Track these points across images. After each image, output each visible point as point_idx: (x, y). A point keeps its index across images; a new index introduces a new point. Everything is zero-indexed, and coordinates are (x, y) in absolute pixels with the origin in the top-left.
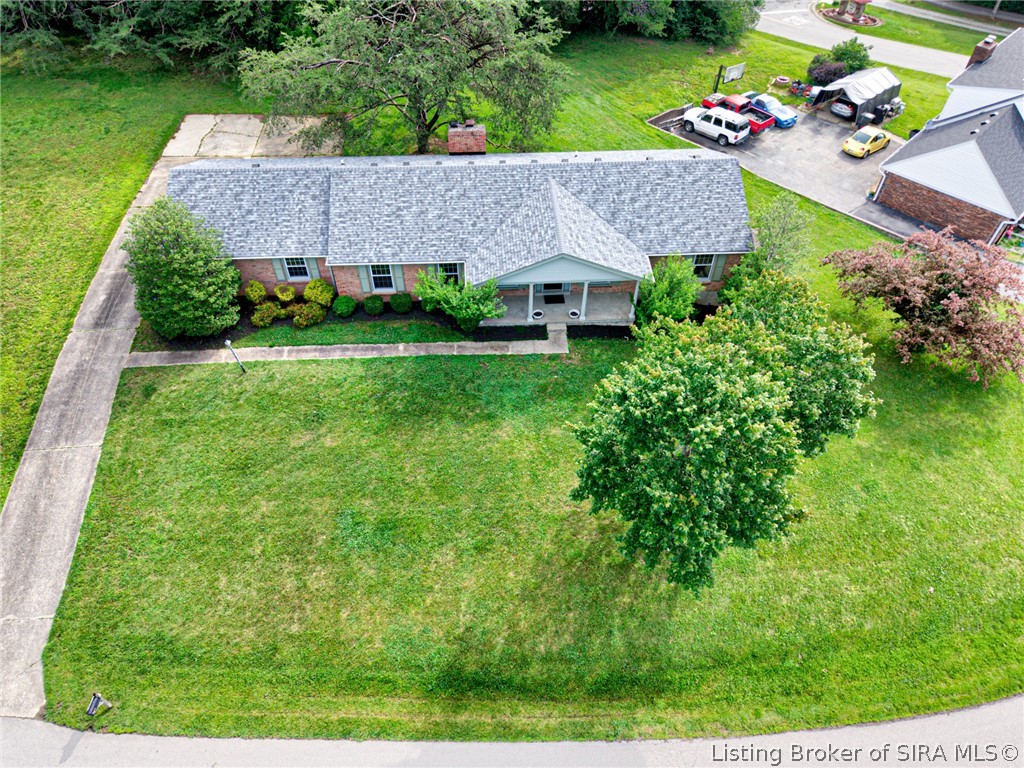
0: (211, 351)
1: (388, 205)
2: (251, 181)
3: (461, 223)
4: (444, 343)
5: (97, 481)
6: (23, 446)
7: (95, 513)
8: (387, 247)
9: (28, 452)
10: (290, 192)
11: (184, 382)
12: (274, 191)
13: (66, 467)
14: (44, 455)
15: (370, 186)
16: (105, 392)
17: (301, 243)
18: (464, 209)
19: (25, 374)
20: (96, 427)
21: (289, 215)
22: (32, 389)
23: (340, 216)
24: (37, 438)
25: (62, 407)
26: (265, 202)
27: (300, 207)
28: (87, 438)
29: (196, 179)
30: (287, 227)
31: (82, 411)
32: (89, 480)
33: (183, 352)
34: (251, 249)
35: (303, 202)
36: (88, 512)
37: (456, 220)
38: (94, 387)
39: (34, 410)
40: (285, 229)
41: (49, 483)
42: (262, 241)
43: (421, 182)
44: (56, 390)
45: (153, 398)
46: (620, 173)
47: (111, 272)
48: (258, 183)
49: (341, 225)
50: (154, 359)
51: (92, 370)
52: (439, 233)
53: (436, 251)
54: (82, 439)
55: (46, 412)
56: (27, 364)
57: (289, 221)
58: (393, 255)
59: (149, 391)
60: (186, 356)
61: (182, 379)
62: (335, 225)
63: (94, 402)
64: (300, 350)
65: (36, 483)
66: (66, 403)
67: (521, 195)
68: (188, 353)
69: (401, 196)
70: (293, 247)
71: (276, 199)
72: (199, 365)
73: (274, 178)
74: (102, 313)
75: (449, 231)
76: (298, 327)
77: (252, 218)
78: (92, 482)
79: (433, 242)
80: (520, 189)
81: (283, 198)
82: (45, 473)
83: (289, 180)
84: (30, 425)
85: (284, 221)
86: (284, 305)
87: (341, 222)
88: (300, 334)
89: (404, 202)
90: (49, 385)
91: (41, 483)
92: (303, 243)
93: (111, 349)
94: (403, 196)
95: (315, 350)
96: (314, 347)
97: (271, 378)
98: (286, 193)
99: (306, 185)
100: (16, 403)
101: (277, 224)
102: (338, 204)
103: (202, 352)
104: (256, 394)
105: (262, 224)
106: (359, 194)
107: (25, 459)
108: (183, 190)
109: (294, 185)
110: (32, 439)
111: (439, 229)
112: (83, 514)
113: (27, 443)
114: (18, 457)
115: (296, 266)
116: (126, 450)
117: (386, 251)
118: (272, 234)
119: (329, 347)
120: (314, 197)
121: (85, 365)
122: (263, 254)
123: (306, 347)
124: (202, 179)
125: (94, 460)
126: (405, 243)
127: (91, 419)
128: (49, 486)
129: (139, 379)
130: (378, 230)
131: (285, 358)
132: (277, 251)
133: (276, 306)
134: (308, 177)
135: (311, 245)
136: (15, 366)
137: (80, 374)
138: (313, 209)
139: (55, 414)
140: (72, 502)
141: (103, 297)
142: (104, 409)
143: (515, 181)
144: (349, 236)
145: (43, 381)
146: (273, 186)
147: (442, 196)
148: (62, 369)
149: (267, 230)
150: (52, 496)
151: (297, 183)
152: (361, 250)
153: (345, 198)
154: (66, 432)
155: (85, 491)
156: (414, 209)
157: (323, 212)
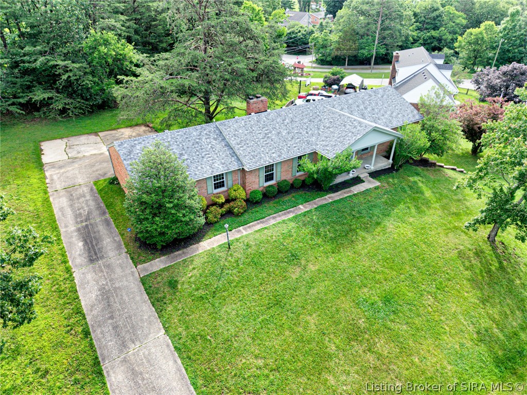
0: (194, 246)
1: (260, 133)
2: (172, 138)
3: (301, 133)
4: (320, 199)
5: (182, 359)
6: (97, 363)
7: (200, 382)
8: (273, 153)
9: (105, 366)
10: (199, 139)
11: (194, 269)
12: (189, 141)
13: (149, 361)
14: (122, 362)
15: (244, 126)
16: (138, 298)
17: (223, 164)
18: (297, 127)
19: (58, 311)
20: (150, 323)
21: (207, 151)
22: (72, 321)
23: (238, 144)
24: (105, 352)
25: (110, 321)
26: (188, 148)
27: (210, 145)
28: (150, 334)
29: (135, 144)
30: (210, 157)
31: (130, 317)
32: (175, 361)
33: (175, 253)
34: (196, 174)
35: (210, 142)
36: (194, 384)
37: (297, 133)
38: (125, 297)
39: (87, 333)
40: (209, 159)
41: (143, 379)
42: (199, 168)
43: (269, 119)
44: (95, 312)
45: (179, 287)
46: (352, 98)
47: (72, 228)
48: (177, 138)
49: (241, 148)
50: (158, 264)
51: (115, 289)
52: (293, 141)
53: (299, 149)
54: (147, 336)
55: (99, 331)
56: (54, 305)
57: (209, 154)
58: (279, 156)
59: (173, 284)
60: (180, 255)
61: (191, 267)
62: (238, 149)
63: (135, 307)
64: (250, 226)
65: (132, 385)
66: (112, 318)
67: (318, 115)
68: (180, 252)
69: (263, 128)
70: (220, 167)
71: (193, 145)
72: (195, 255)
73: (185, 134)
74: (90, 253)
75: (298, 138)
76: (238, 215)
77: (186, 157)
78: (179, 361)
79: (294, 146)
80: (316, 113)
81: (197, 143)
82: (134, 374)
83: (194, 133)
84: (92, 346)
85: (206, 154)
86: (221, 205)
87: (241, 147)
88: (242, 219)
89: (266, 130)
90: (85, 311)
91: (136, 383)
92: (224, 163)
93: (118, 271)
94: (264, 128)
95: (258, 223)
96: (256, 222)
97: (248, 246)
98: (198, 140)
99: (206, 134)
100: (66, 335)
101: (203, 157)
102: (233, 139)
103: (188, 249)
104: (247, 258)
105: (193, 159)
106: (240, 131)
107: (107, 372)
108: (130, 152)
109: (199, 136)
110: (102, 355)
111: (292, 139)
112: (192, 388)
113: (100, 359)
114: (100, 373)
115: (219, 181)
116: (187, 328)
117: (274, 155)
118: (203, 163)
119: (264, 219)
120: (215, 139)
121: (107, 287)
122: (205, 175)
123: (251, 224)
124: (139, 143)
125: (168, 346)
126: (280, 149)
127: (142, 320)
128: (145, 382)
129: (159, 279)
130: (262, 146)
131: (245, 233)
132: (213, 171)
133: (217, 207)
134: (205, 130)
135: (230, 164)
136: (44, 309)
137: (106, 296)
138: (219, 146)
139: (107, 328)
140: (175, 384)
141: (81, 244)
142: (146, 309)
143: (311, 110)
144: (250, 153)
145: (79, 311)
146: (187, 138)
147: (283, 123)
148: (88, 298)
149: (198, 161)
150: (154, 387)
151: (201, 134)
152: (261, 158)
153: (234, 135)
154: (127, 337)
155: (179, 370)
156: (273, 132)
157: (225, 145)
